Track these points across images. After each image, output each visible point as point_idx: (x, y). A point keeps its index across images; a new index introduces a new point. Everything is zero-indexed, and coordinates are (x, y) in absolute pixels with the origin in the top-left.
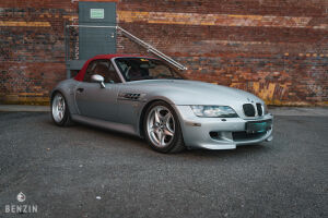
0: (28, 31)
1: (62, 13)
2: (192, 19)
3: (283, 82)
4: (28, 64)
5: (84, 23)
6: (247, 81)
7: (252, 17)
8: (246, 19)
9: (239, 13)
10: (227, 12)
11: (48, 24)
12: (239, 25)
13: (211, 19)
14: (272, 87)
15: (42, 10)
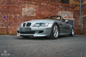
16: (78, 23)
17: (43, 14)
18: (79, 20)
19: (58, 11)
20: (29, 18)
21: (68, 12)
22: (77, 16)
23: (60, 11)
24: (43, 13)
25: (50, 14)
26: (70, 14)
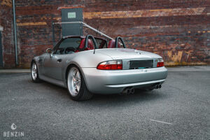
0: (35, 28)
1: (53, 16)
2: (128, 14)
3: (187, 50)
4: (35, 46)
5: (65, 21)
6: (163, 50)
7: (165, 10)
8: (161, 12)
9: (156, 8)
10: (149, 8)
11: (45, 23)
12: (157, 15)
13: (139, 14)
14: (180, 53)
15: (42, 15)
18: (11, 31)
22: (8, 22)
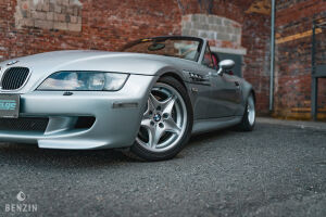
11: (319, 30)
16: (258, 67)
17: (116, 22)
18: (264, 55)
19: (178, 13)
20: (51, 38)
21: (223, 19)
22: (258, 39)
23: (190, 16)
24: (115, 18)
25: (144, 27)
26: (229, 30)
